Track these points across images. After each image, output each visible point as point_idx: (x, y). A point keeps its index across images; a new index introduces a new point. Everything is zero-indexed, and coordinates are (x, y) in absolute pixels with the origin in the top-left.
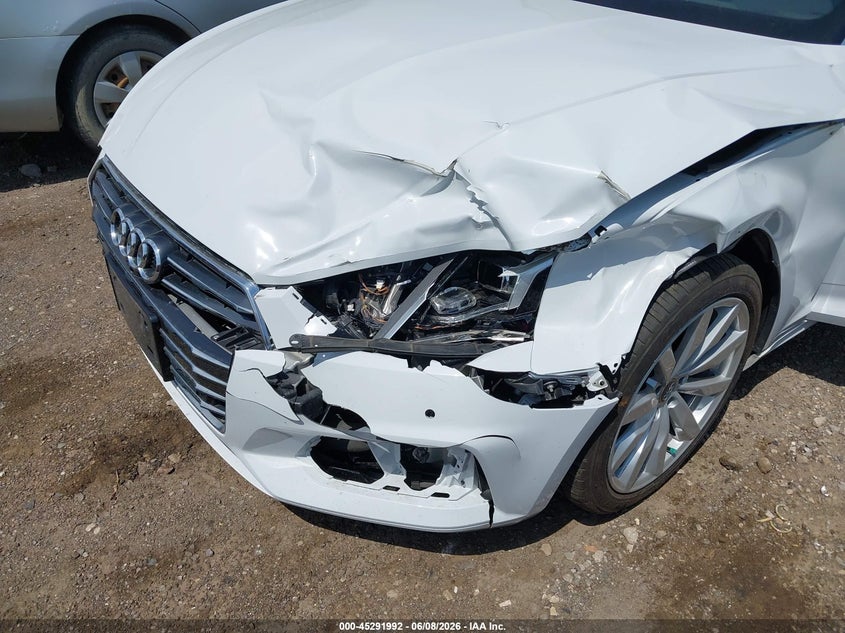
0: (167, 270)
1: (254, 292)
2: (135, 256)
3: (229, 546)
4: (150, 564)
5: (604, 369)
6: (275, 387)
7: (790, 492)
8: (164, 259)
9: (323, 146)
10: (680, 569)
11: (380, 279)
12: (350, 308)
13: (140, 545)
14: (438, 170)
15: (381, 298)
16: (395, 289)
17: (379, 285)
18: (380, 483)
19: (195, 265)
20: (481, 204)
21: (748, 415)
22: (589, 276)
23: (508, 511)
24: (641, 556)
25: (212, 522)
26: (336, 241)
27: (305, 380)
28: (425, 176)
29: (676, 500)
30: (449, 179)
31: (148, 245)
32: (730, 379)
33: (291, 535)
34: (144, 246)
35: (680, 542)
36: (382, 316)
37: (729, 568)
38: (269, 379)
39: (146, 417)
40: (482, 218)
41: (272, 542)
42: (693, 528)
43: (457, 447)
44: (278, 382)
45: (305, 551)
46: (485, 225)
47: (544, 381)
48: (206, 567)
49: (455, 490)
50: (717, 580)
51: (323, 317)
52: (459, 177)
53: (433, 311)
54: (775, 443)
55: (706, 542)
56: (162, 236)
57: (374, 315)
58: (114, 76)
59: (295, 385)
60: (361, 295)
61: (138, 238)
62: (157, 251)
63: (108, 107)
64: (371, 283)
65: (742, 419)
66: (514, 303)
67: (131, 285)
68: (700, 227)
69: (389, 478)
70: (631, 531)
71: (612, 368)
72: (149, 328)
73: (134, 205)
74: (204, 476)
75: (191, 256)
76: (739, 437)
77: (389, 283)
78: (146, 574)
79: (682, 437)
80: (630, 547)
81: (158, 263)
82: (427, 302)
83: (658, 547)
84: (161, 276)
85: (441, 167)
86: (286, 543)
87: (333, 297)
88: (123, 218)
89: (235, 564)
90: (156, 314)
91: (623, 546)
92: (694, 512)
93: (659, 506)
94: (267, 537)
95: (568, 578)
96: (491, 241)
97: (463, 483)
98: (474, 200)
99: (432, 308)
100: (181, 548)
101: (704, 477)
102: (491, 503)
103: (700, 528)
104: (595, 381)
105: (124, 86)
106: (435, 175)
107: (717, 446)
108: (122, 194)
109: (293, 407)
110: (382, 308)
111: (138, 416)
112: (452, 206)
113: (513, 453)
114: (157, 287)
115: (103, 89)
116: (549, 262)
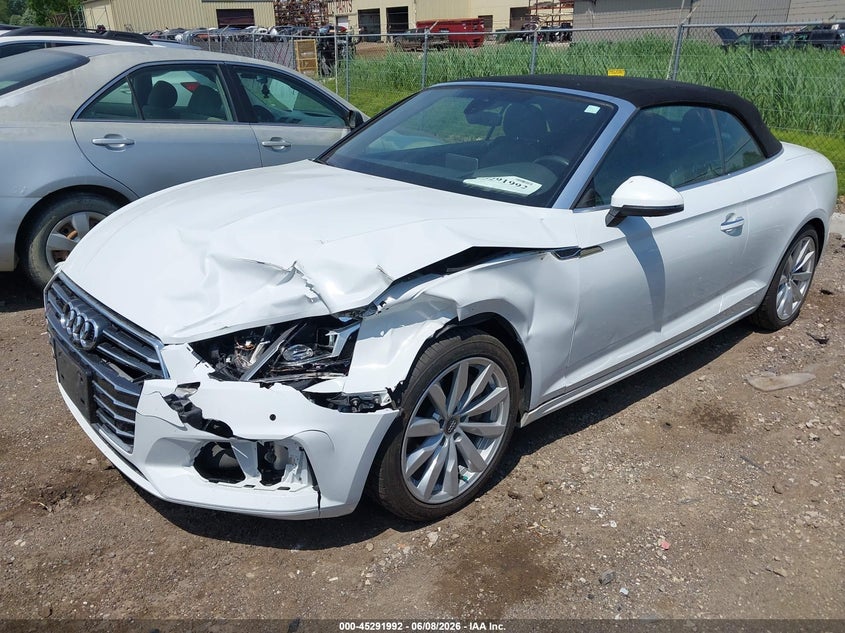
0: (103, 339)
1: (160, 348)
2: (79, 333)
3: (128, 551)
4: (65, 562)
5: (389, 390)
6: (170, 404)
7: (553, 511)
8: (100, 331)
9: (213, 256)
10: (465, 557)
11: (249, 339)
12: (228, 360)
13: (57, 552)
14: (285, 268)
15: (249, 352)
16: (259, 347)
17: (248, 344)
18: (242, 484)
19: (122, 335)
20: (311, 286)
21: (535, 466)
22: (382, 333)
23: (331, 498)
24: (439, 549)
25: (116, 536)
26: (220, 314)
27: (191, 403)
28: (277, 272)
29: (471, 518)
30: (293, 273)
31: (90, 323)
32: (505, 425)
33: (177, 542)
34: (87, 324)
35: (468, 542)
36: (249, 365)
37: (500, 555)
38: (165, 398)
39: (70, 471)
40: (312, 295)
41: (161, 547)
42: (480, 533)
43: (289, 439)
44: (172, 400)
45: (188, 552)
46: (315, 300)
47: (351, 397)
48: (108, 565)
49: (296, 485)
50: (489, 562)
51: (206, 363)
52: (298, 272)
53: (282, 359)
54: (551, 483)
55: (487, 541)
56: (101, 318)
57: (244, 365)
58: (66, 230)
59: (184, 405)
60: (236, 352)
61: (83, 318)
62: (96, 327)
63: (56, 254)
64: (243, 342)
65: (530, 468)
66: (335, 353)
67: (73, 355)
68: (448, 305)
69: (249, 480)
70: (432, 535)
71: (393, 389)
72: (85, 383)
73: (82, 300)
74: (113, 508)
75: (120, 329)
76: (525, 479)
77: (255, 342)
78: (61, 569)
79: (474, 469)
80: (430, 544)
81: (96, 335)
82: (279, 351)
83: (452, 544)
84: (97, 345)
85: (288, 266)
86: (174, 547)
87: (215, 353)
88: (72, 308)
89: (132, 561)
90: (92, 369)
91: (426, 544)
92: (482, 524)
93: (458, 520)
94: (159, 544)
95: (382, 563)
96: (318, 310)
97: (300, 479)
98: (308, 285)
99: (282, 356)
100: (90, 553)
101: (494, 503)
102: (319, 493)
103: (484, 533)
104: (385, 399)
105: (73, 238)
106: (285, 271)
107: (509, 485)
108: (72, 295)
109: (181, 418)
110: (249, 360)
111: (63, 470)
112: (295, 289)
113: (329, 446)
114: (93, 353)
115: (56, 239)
116: (358, 326)
